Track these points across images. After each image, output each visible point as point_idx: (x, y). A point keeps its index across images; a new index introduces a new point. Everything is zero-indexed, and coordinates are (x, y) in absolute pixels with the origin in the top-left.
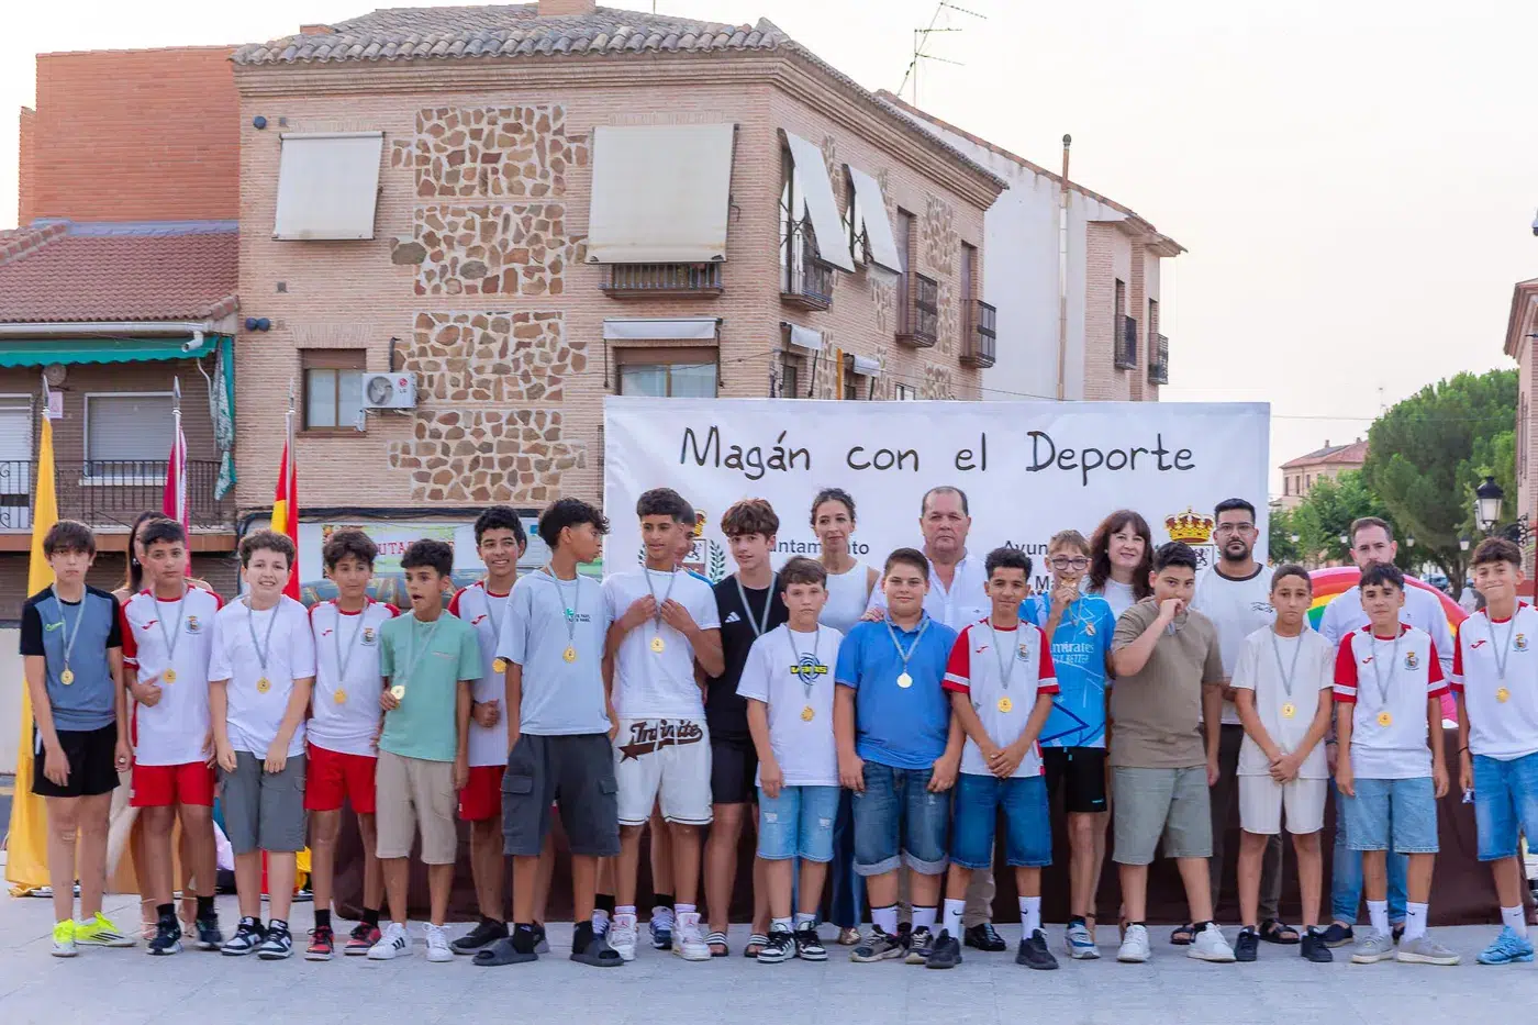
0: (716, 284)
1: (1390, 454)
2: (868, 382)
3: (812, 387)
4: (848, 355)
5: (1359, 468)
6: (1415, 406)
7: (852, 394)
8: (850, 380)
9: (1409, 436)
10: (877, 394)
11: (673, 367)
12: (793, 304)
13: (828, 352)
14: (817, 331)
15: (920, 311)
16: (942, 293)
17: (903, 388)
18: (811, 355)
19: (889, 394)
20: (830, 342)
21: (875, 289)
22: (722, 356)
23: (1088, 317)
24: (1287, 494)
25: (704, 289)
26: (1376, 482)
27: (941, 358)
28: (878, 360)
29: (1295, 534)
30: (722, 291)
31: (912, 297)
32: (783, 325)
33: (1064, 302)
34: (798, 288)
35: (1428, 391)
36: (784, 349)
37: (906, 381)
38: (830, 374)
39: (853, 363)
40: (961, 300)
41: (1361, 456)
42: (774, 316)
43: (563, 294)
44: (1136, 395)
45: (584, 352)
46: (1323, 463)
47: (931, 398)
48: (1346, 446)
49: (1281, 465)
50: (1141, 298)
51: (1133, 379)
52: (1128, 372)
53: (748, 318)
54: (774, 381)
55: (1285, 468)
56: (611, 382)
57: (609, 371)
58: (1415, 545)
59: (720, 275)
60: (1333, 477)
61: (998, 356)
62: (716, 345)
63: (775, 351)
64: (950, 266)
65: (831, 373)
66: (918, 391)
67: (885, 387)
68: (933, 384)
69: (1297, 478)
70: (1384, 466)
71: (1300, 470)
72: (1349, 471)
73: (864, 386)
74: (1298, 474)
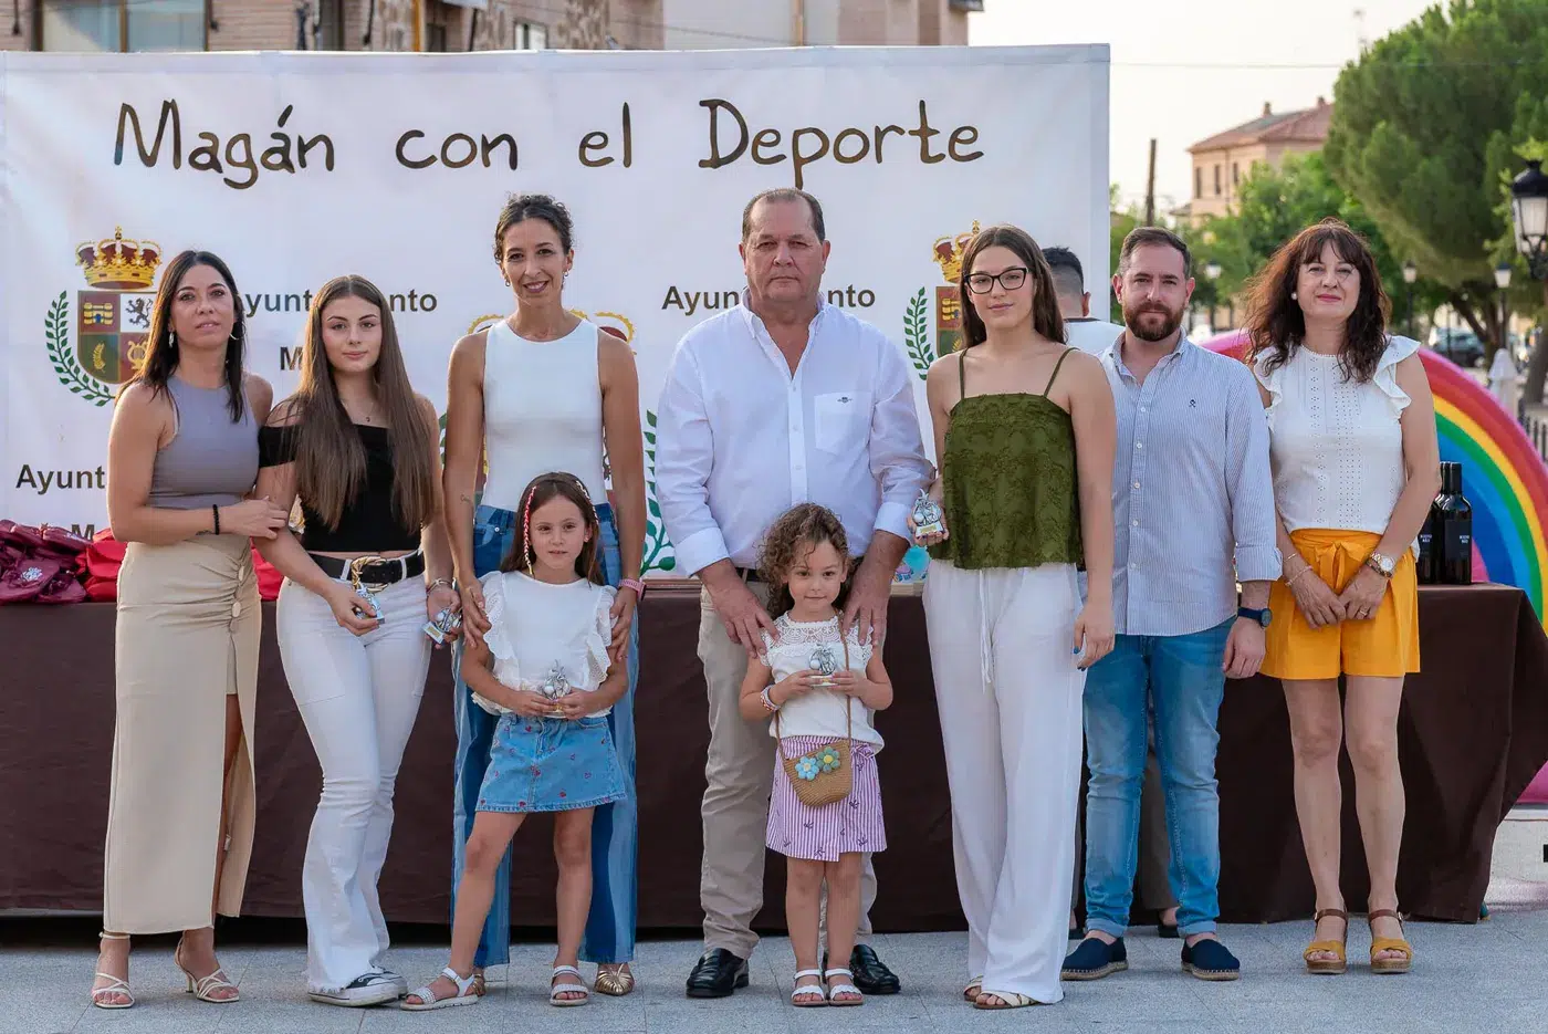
1: (1372, 124)
2: (467, 20)
3: (370, 28)
5: (1319, 148)
6: (1414, 42)
7: (439, 39)
8: (435, 14)
9: (1404, 92)
10: (482, 38)
17: (526, 28)
19: (508, 41)
24: (1198, 193)
26: (1350, 173)
29: (1213, 263)
37: (528, 15)
38: (399, 4)
41: (1322, 129)
44: (929, 35)
46: (1264, 140)
47: (576, 45)
48: (1299, 114)
49: (1190, 144)
51: (923, 5)
54: (303, 19)
55: (1197, 151)
56: (25, 23)
57: (22, 8)
58: (1419, 280)
65: (403, 3)
66: (553, 32)
67: (496, 27)
68: (580, 17)
69: (1217, 169)
70: (1362, 145)
71: (1222, 154)
72: (1301, 155)
73: (460, 26)
74: (1216, 162)
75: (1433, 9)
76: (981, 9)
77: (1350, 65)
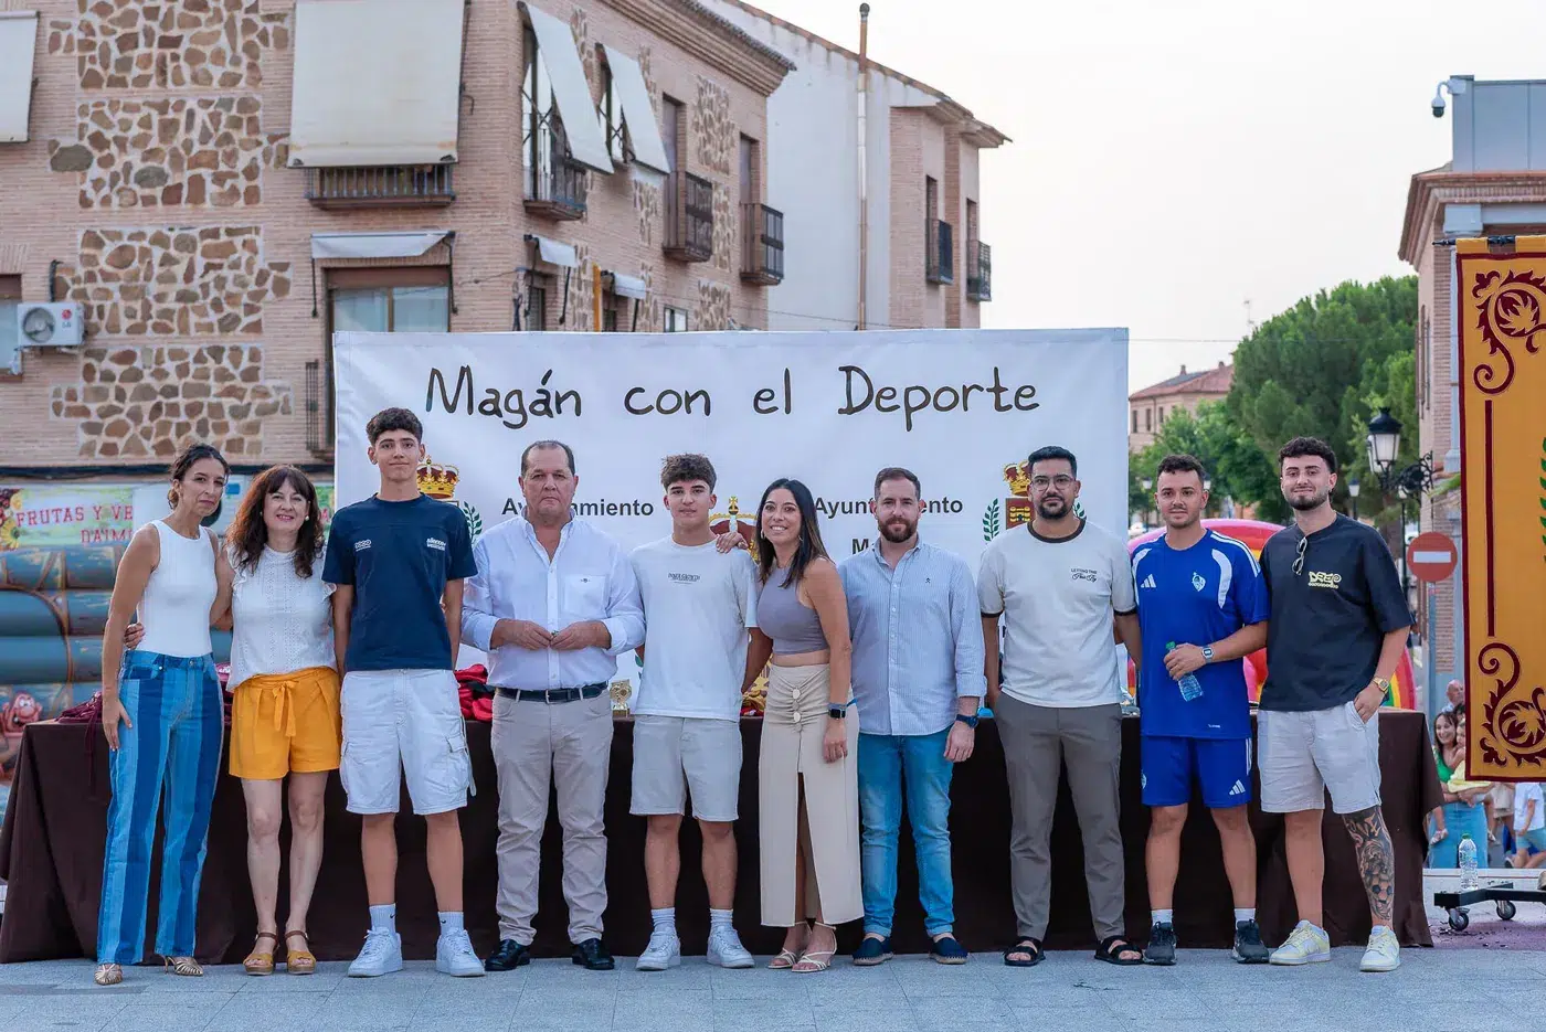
0: (446, 190)
1: (1261, 381)
2: (631, 307)
3: (564, 315)
4: (606, 273)
5: (1223, 398)
6: (1292, 323)
7: (611, 323)
8: (609, 307)
9: (1284, 359)
10: (642, 320)
11: (396, 290)
12: (541, 213)
13: (582, 269)
14: (569, 244)
15: (691, 218)
16: (718, 196)
17: (672, 312)
18: (562, 274)
19: (660, 323)
20: (585, 257)
21: (638, 194)
22: (454, 276)
23: (894, 222)
24: (1135, 430)
25: (432, 196)
26: (1245, 415)
27: (717, 275)
28: (643, 278)
29: (1147, 479)
30: (454, 198)
31: (681, 202)
32: (528, 238)
33: (864, 204)
34: (545, 193)
35: (1305, 305)
36: (530, 268)
37: (676, 304)
38: (583, 298)
39: (613, 282)
40: (740, 204)
41: (1225, 384)
42: (515, 228)
43: (261, 204)
44: (953, 321)
45: (287, 275)
46: (1179, 392)
47: (709, 326)
48: (1206, 373)
49: (1129, 395)
50: (957, 198)
51: (948, 297)
52: (942, 287)
53: (486, 230)
54: (518, 307)
55: (1135, 400)
56: (321, 309)
57: (319, 297)
59: (450, 178)
60: (1191, 407)
61: (786, 271)
62: (447, 262)
63: (517, 270)
64: (726, 164)
65: (587, 294)
66: (691, 316)
67: (651, 310)
68: (709, 305)
69: (1148, 411)
70: (1254, 395)
71: (1152, 402)
72: (1211, 402)
73: (627, 310)
74: (1148, 407)
75: (1305, 300)
76: (989, 300)
77: (1246, 340)
